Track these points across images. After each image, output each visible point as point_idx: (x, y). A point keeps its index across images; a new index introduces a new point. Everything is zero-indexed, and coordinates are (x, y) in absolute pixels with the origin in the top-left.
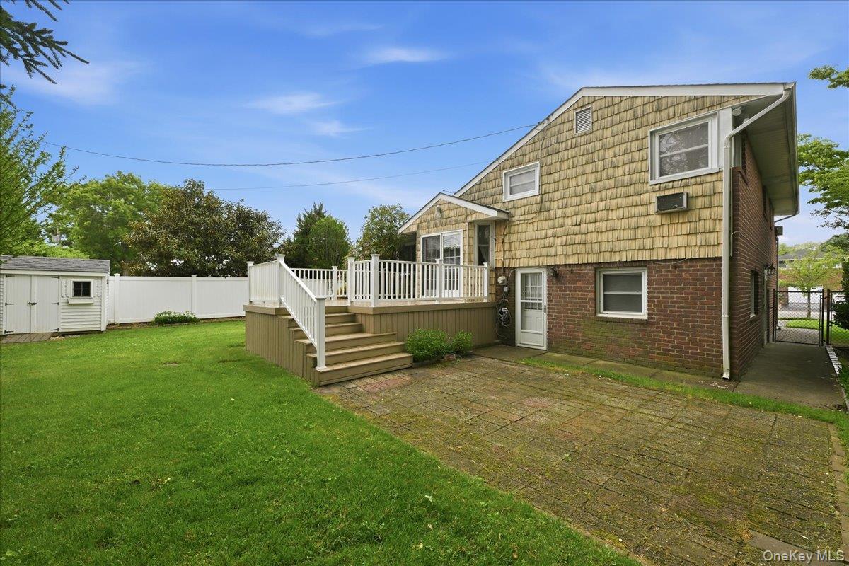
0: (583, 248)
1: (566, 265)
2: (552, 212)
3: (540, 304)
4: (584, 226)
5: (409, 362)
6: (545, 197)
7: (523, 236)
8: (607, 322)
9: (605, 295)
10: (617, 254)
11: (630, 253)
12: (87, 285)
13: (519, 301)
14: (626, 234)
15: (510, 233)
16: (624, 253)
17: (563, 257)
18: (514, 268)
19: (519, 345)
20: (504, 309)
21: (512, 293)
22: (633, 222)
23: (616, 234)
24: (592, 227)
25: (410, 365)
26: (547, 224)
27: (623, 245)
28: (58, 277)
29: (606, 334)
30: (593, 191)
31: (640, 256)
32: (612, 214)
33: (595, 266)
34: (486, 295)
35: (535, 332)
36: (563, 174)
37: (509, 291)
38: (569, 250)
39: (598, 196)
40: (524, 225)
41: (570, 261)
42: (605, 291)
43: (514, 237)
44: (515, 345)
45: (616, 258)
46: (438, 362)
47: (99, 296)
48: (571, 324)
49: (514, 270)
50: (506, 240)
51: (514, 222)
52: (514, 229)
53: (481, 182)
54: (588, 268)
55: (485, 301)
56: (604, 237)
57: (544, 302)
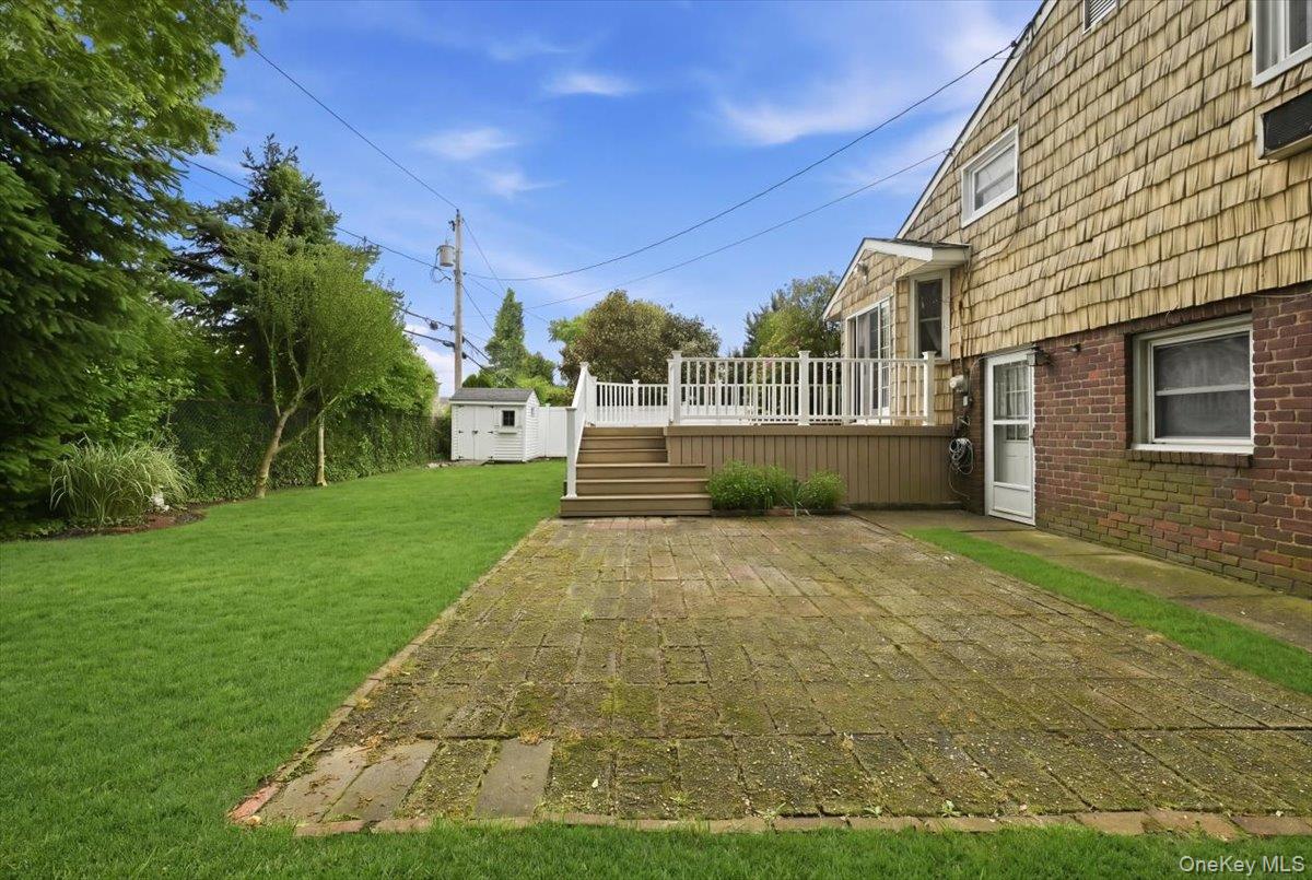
0: (1095, 292)
1: (1066, 337)
2: (1041, 226)
3: (1024, 428)
4: (1098, 241)
5: (705, 507)
6: (1029, 198)
7: (993, 289)
8: (1153, 463)
9: (1156, 397)
10: (1172, 293)
11: (1202, 284)
12: (512, 413)
13: (990, 422)
14: (1193, 236)
15: (969, 289)
16: (1189, 286)
17: (1059, 319)
18: (981, 355)
19: (991, 513)
20: (963, 441)
21: (978, 407)
22: (1209, 201)
23: (1167, 240)
24: (1114, 240)
25: (707, 513)
26: (1032, 253)
27: (1186, 266)
28: (492, 407)
29: (1153, 494)
30: (1120, 154)
31: (1230, 287)
32: (1158, 195)
33: (1126, 330)
34: (925, 414)
35: (1018, 486)
36: (1061, 135)
37: (971, 404)
38: (1069, 303)
39: (1130, 160)
40: (994, 267)
41: (1074, 326)
42: (1157, 388)
43: (978, 295)
44: (983, 514)
45: (1170, 302)
46: (762, 514)
47: (520, 427)
48: (1076, 469)
49: (982, 359)
50: (966, 304)
51: (978, 262)
52: (978, 277)
53: (932, 201)
54: (1111, 336)
55: (925, 424)
56: (1141, 256)
57: (1030, 422)
